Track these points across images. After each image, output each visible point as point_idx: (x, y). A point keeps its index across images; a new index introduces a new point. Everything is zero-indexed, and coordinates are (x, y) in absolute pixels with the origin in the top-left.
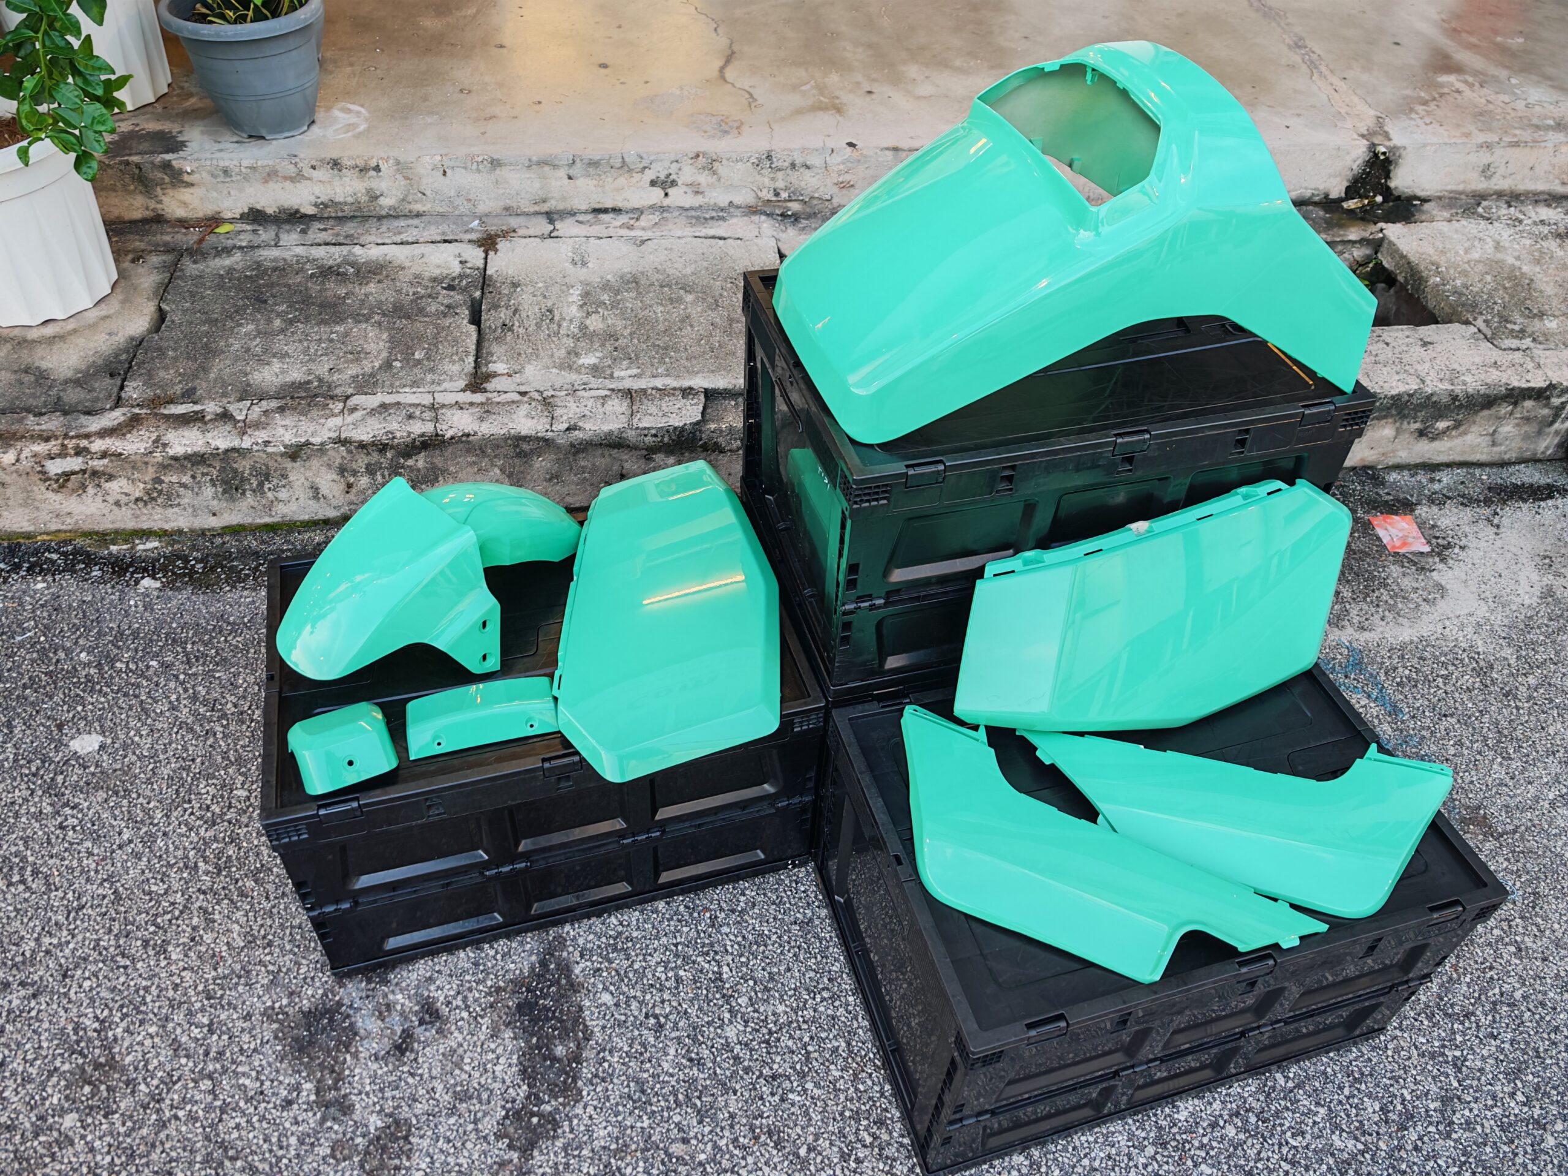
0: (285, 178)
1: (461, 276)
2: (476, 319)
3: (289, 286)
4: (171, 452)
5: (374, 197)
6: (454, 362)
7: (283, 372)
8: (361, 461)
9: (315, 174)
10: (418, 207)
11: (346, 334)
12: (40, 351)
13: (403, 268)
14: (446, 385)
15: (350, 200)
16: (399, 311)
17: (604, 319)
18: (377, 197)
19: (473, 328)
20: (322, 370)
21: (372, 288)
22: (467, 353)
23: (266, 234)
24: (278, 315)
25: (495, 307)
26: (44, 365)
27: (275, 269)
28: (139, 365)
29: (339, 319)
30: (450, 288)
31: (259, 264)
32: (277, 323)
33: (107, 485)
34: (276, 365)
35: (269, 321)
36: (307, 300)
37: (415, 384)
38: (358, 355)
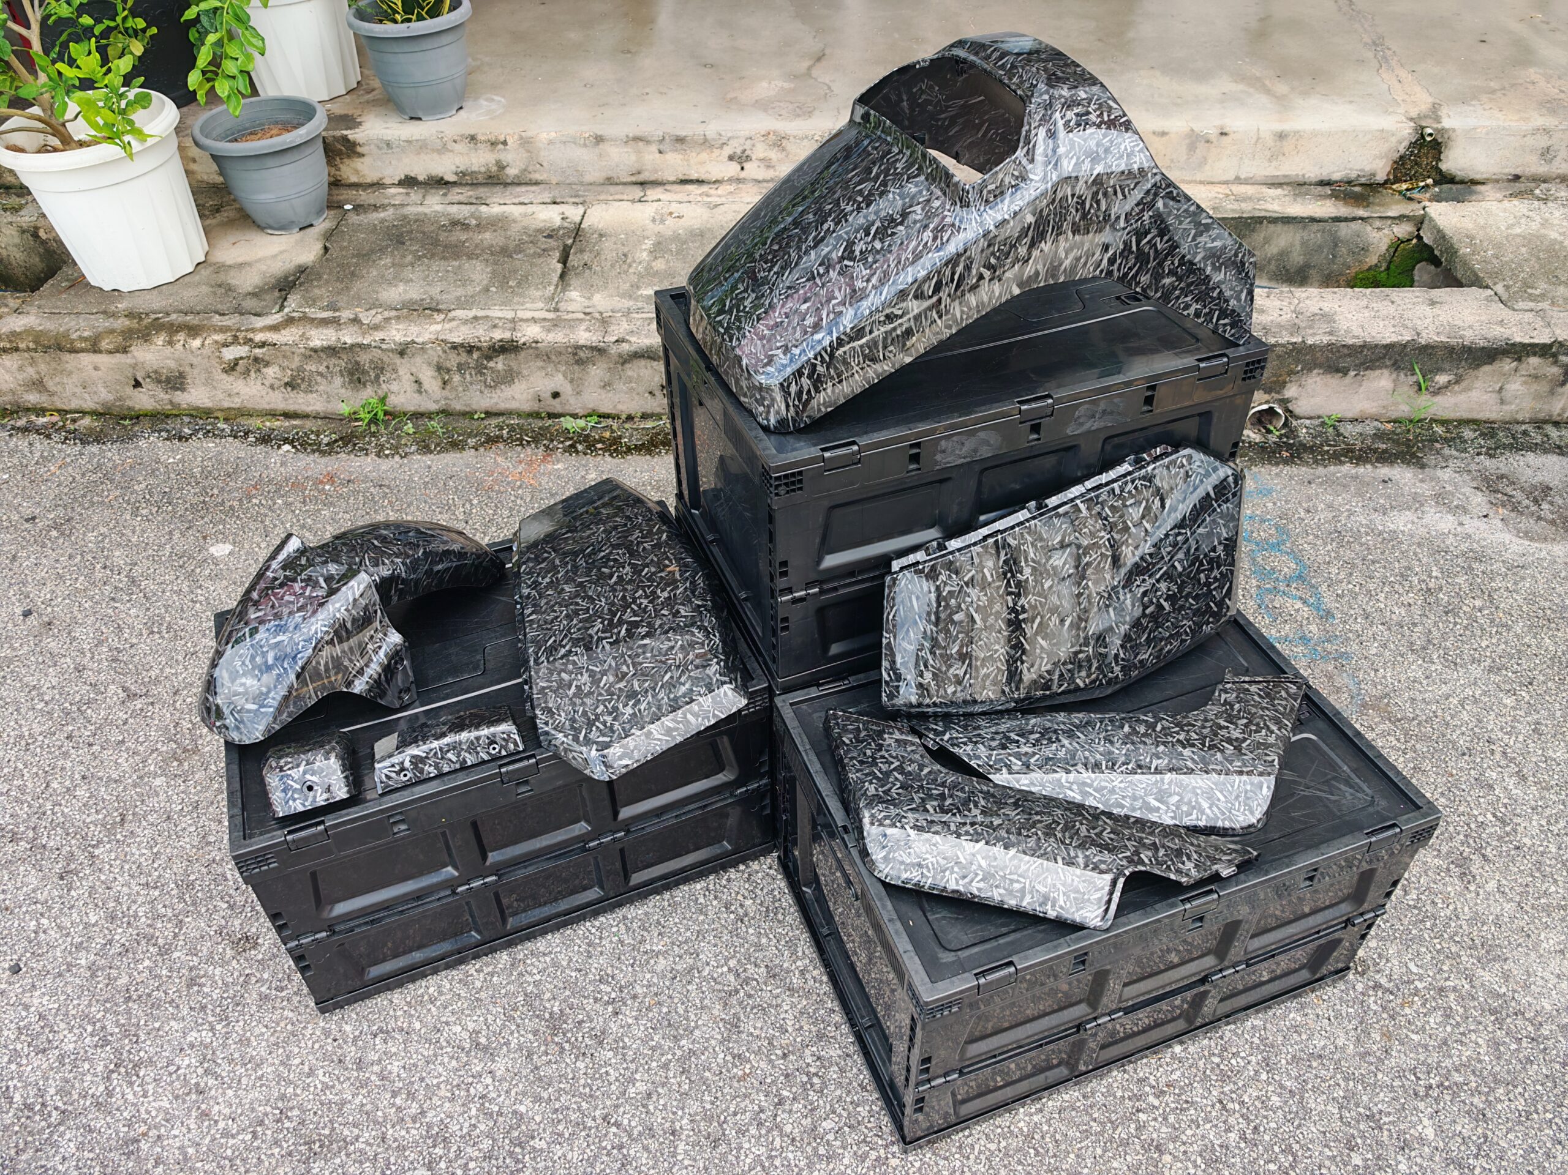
0: (433, 150)
1: (559, 228)
2: (564, 260)
3: (424, 233)
4: (312, 344)
5: (501, 167)
6: (537, 289)
7: (405, 291)
8: (453, 360)
9: (458, 147)
10: (537, 176)
11: (459, 267)
12: (232, 273)
13: (514, 221)
14: (528, 306)
15: (483, 169)
16: (505, 252)
17: (668, 261)
18: (504, 168)
19: (560, 266)
20: (434, 291)
21: (487, 235)
22: (550, 284)
23: (415, 195)
24: (411, 252)
25: (582, 251)
26: (233, 282)
27: (416, 221)
28: (301, 284)
29: (457, 256)
30: (549, 236)
31: (405, 217)
32: (409, 258)
33: (265, 370)
34: (401, 287)
35: (404, 256)
36: (436, 243)
37: (503, 304)
38: (465, 282)
